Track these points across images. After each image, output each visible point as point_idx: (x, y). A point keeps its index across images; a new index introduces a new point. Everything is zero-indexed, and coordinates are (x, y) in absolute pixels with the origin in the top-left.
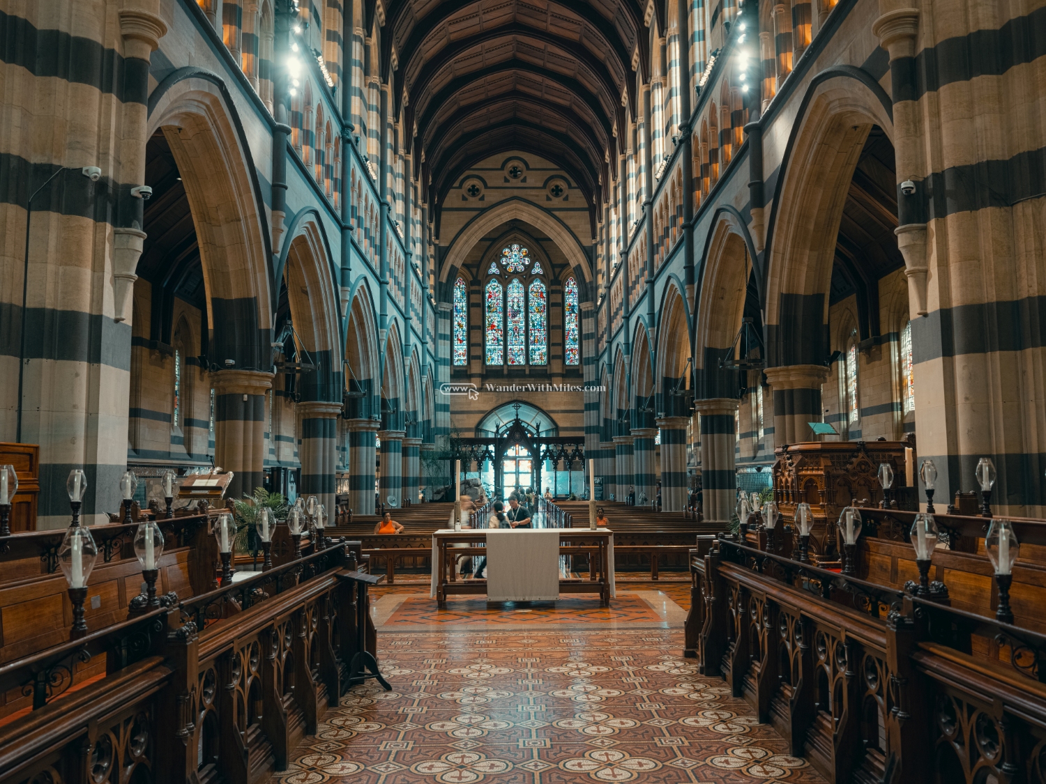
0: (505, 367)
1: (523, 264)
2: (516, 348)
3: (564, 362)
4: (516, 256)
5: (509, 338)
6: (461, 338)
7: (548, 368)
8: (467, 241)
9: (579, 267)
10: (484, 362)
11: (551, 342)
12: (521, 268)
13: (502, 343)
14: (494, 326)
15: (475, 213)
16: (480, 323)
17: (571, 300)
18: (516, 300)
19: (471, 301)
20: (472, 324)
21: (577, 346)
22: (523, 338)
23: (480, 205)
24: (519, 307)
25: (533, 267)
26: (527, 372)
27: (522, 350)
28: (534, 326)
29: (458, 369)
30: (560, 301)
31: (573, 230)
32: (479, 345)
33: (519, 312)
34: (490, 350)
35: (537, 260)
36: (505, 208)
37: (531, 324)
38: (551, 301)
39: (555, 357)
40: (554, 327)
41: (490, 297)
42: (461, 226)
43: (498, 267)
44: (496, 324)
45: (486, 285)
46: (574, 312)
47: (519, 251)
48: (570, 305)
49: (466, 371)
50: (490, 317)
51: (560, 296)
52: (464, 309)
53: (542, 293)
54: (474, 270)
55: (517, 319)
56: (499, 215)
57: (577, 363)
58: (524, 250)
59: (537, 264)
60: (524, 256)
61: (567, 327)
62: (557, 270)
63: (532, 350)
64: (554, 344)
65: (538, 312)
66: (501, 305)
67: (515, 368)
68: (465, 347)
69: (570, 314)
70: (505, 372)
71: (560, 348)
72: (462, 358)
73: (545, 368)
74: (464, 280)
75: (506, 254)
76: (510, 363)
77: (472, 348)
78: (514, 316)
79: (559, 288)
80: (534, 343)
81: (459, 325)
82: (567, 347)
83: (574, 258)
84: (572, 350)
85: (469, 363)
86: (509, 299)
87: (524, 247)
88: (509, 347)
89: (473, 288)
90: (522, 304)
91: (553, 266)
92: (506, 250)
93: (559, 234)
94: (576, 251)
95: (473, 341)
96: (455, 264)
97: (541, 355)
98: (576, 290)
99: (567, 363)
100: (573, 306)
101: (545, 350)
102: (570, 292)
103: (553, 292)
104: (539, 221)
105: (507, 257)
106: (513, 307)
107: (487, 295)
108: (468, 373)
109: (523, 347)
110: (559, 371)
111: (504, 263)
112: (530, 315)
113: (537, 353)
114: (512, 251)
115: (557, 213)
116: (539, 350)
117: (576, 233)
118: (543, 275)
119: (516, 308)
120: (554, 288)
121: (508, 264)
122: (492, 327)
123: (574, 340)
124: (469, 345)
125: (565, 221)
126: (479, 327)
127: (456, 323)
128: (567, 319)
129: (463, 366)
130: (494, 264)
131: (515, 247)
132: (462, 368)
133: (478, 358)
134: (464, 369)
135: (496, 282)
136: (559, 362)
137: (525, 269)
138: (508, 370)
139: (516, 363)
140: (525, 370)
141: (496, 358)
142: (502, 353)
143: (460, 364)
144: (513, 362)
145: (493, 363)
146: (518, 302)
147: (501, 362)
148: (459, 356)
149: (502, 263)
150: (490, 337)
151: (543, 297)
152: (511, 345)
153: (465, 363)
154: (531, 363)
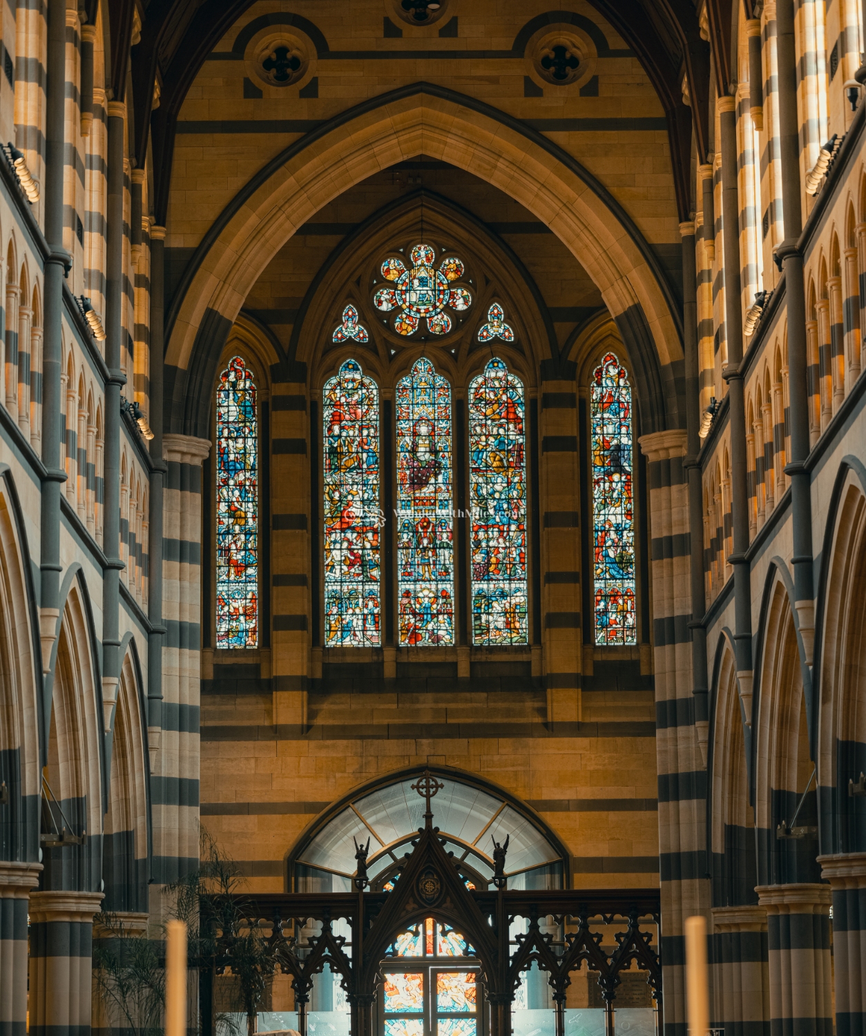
0: (389, 655)
1: (449, 309)
2: (425, 592)
3: (588, 637)
4: (423, 282)
5: (401, 556)
6: (238, 557)
7: (534, 656)
8: (257, 232)
9: (635, 314)
10: (317, 638)
11: (544, 569)
12: (440, 322)
13: (376, 573)
14: (352, 517)
15: (284, 139)
16: (304, 507)
17: (610, 429)
18: (424, 430)
19: (276, 434)
20: (277, 508)
21: (631, 585)
22: (447, 556)
23: (303, 111)
24: (434, 451)
25: (483, 320)
26: (464, 671)
27: (445, 595)
29: (229, 661)
30: (572, 431)
31: (614, 190)
32: (300, 580)
33: (436, 467)
34: (338, 599)
35: (496, 297)
38: (544, 431)
39: (556, 620)
40: (551, 519)
41: (338, 418)
42: (238, 183)
43: (363, 320)
45: (325, 378)
46: (620, 470)
47: (436, 267)
48: (605, 445)
49: (257, 668)
50: (338, 486)
51: (572, 414)
52: (251, 460)
53: (511, 405)
54: (285, 331)
55: (427, 491)
56: (367, 145)
57: (632, 641)
58: (451, 263)
59: (496, 309)
60: (451, 285)
61: (598, 520)
62: (563, 329)
63: (480, 595)
64: (553, 578)
65: (503, 468)
66: (375, 445)
67: (422, 658)
68: (253, 587)
69: (609, 474)
70: (389, 671)
71: (575, 589)
72: (243, 624)
73: (523, 657)
74: (250, 364)
75: (392, 276)
76: (403, 642)
77: (275, 591)
78: (418, 481)
79: (567, 387)
80: (484, 574)
81: (233, 513)
82: (598, 585)
83: (619, 285)
84: (614, 596)
85: (266, 641)
86: (403, 425)
87: (451, 253)
88: (403, 587)
89: (280, 389)
90: (445, 443)
91: (550, 315)
92: (392, 268)
93: (568, 206)
94: (627, 262)
95: (278, 567)
96: (219, 308)
97: (509, 613)
98: (626, 396)
99: (600, 638)
100: (619, 448)
101: (520, 599)
102: (605, 404)
103: (551, 401)
104: (501, 164)
105: (393, 285)
106: (414, 451)
107: (327, 414)
108: (264, 676)
109: (449, 587)
110: (573, 668)
111: (385, 307)
112: (474, 478)
113: (497, 607)
114: (410, 266)
115: (559, 137)
116: (503, 595)
117: (624, 202)
118: (516, 346)
119: (424, 455)
120: (551, 387)
121: (398, 310)
122: (345, 519)
123: (622, 562)
124: (265, 582)
125: (589, 163)
126: (298, 522)
127: (223, 507)
128: (596, 493)
129: (245, 652)
130: (350, 310)
131: (422, 253)
132: (241, 660)
133: (295, 623)
134: (250, 661)
135: (359, 370)
136: (572, 635)
137: (456, 326)
138: (399, 665)
139: (425, 641)
140: (454, 665)
141: (357, 623)
142: (376, 607)
143: (234, 644)
144: (415, 636)
145: (347, 642)
146: (431, 434)
147: (374, 637)
148: (233, 616)
149: (379, 306)
150: (336, 555)
151: (517, 420)
152: (409, 581)
153: (253, 642)
154: (476, 641)
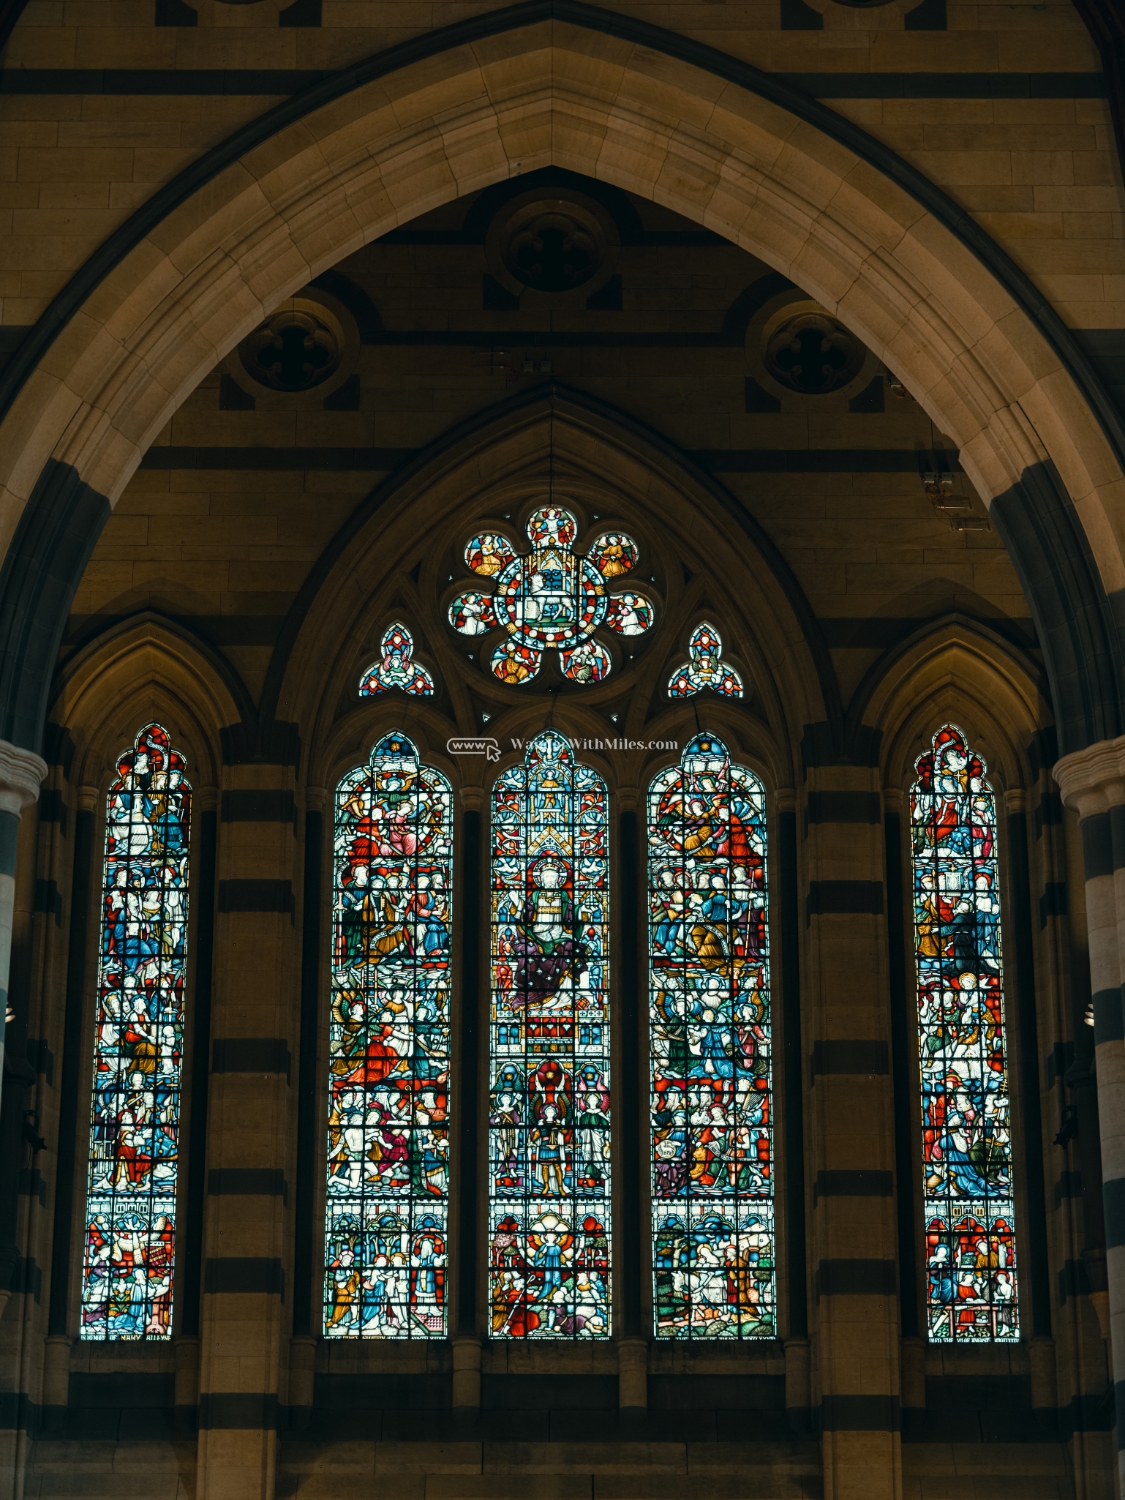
0: (465, 1356)
1: (608, 634)
2: (549, 1220)
3: (913, 1322)
4: (552, 581)
5: (496, 1143)
6: (138, 1140)
7: (792, 1364)
10: (304, 1312)
11: (813, 1164)
12: (589, 659)
13: (439, 1179)
14: (389, 1058)
15: (240, 108)
16: (283, 1024)
17: (952, 880)
18: (549, 878)
19: (230, 868)
20: (225, 1026)
21: (1005, 1211)
22: (596, 1144)
24: (570, 921)
25: (677, 655)
26: (632, 1393)
27: (592, 1228)
28: (680, 1056)
29: (106, 1366)
30: (871, 869)
31: (987, 219)
32: (265, 1181)
33: (574, 957)
35: (704, 609)
36: (474, 77)
37: (661, 1046)
38: (813, 869)
39: (842, 1277)
40: (829, 1056)
41: (363, 852)
42: (133, 194)
43: (424, 653)
44: (400, 1043)
45: (343, 772)
46: (978, 967)
47: (579, 551)
48: (942, 915)
49: (167, 1382)
50: (363, 992)
51: (872, 837)
52: (175, 936)
53: (739, 829)
54: (255, 660)
55: (556, 1005)
56: (427, 127)
57: (1009, 1334)
58: (611, 543)
59: (707, 635)
60: (612, 585)
61: (930, 1072)
62: (850, 662)
63: (671, 1230)
64: (835, 1183)
66: (442, 909)
67: (539, 1365)
68: (166, 1207)
69: (952, 974)
70: (465, 1391)
71: (880, 1209)
72: (140, 1287)
73: (767, 1366)
74: (181, 738)
75: (487, 568)
76: (498, 1329)
77: (213, 1205)
78: (537, 984)
79: (860, 779)
80: (679, 1184)
81: (130, 1047)
82: (933, 1211)
83: (1001, 424)
84: (965, 1236)
86: (506, 868)
87: (613, 522)
88: (499, 1210)
89: (241, 778)
90: (594, 906)
91: (822, 635)
92: (488, 551)
93: (882, 254)
94: (1021, 367)
95: (224, 1151)
96: (79, 461)
97: (735, 1272)
98: (984, 814)
99: (938, 1327)
100: (972, 919)
101: (759, 1239)
102: (939, 829)
103: (822, 808)
104: (729, 171)
105: (491, 586)
106: (528, 920)
108: (182, 1398)
109: (601, 1211)
110: (880, 1383)
111: (470, 628)
112: (657, 980)
113: (708, 1256)
114: (525, 549)
115: (863, 111)
116: (721, 1230)
117: (1013, 243)
118: (751, 704)
119: (549, 929)
120: (825, 779)
121: (496, 634)
122: (375, 1060)
123: (984, 1161)
124: (192, 1193)
126: (266, 1055)
127: (109, 1034)
128: (924, 1014)
129: (144, 1347)
130: (397, 636)
131: (551, 524)
132: (134, 1365)
133: (254, 1275)
134: (153, 1366)
135: (413, 754)
136: (879, 1311)
137: (620, 665)
138: (487, 1381)
139: (547, 1328)
140: (613, 1381)
141: (396, 1288)
142: (439, 1254)
143: (119, 1327)
144: (523, 1317)
145: (373, 1329)
146: (566, 888)
147: (433, 1320)
148: (119, 1269)
149: (458, 626)
150: (354, 1139)
151: (750, 860)
152: (513, 1196)
153: (159, 1326)
154: (662, 1329)
